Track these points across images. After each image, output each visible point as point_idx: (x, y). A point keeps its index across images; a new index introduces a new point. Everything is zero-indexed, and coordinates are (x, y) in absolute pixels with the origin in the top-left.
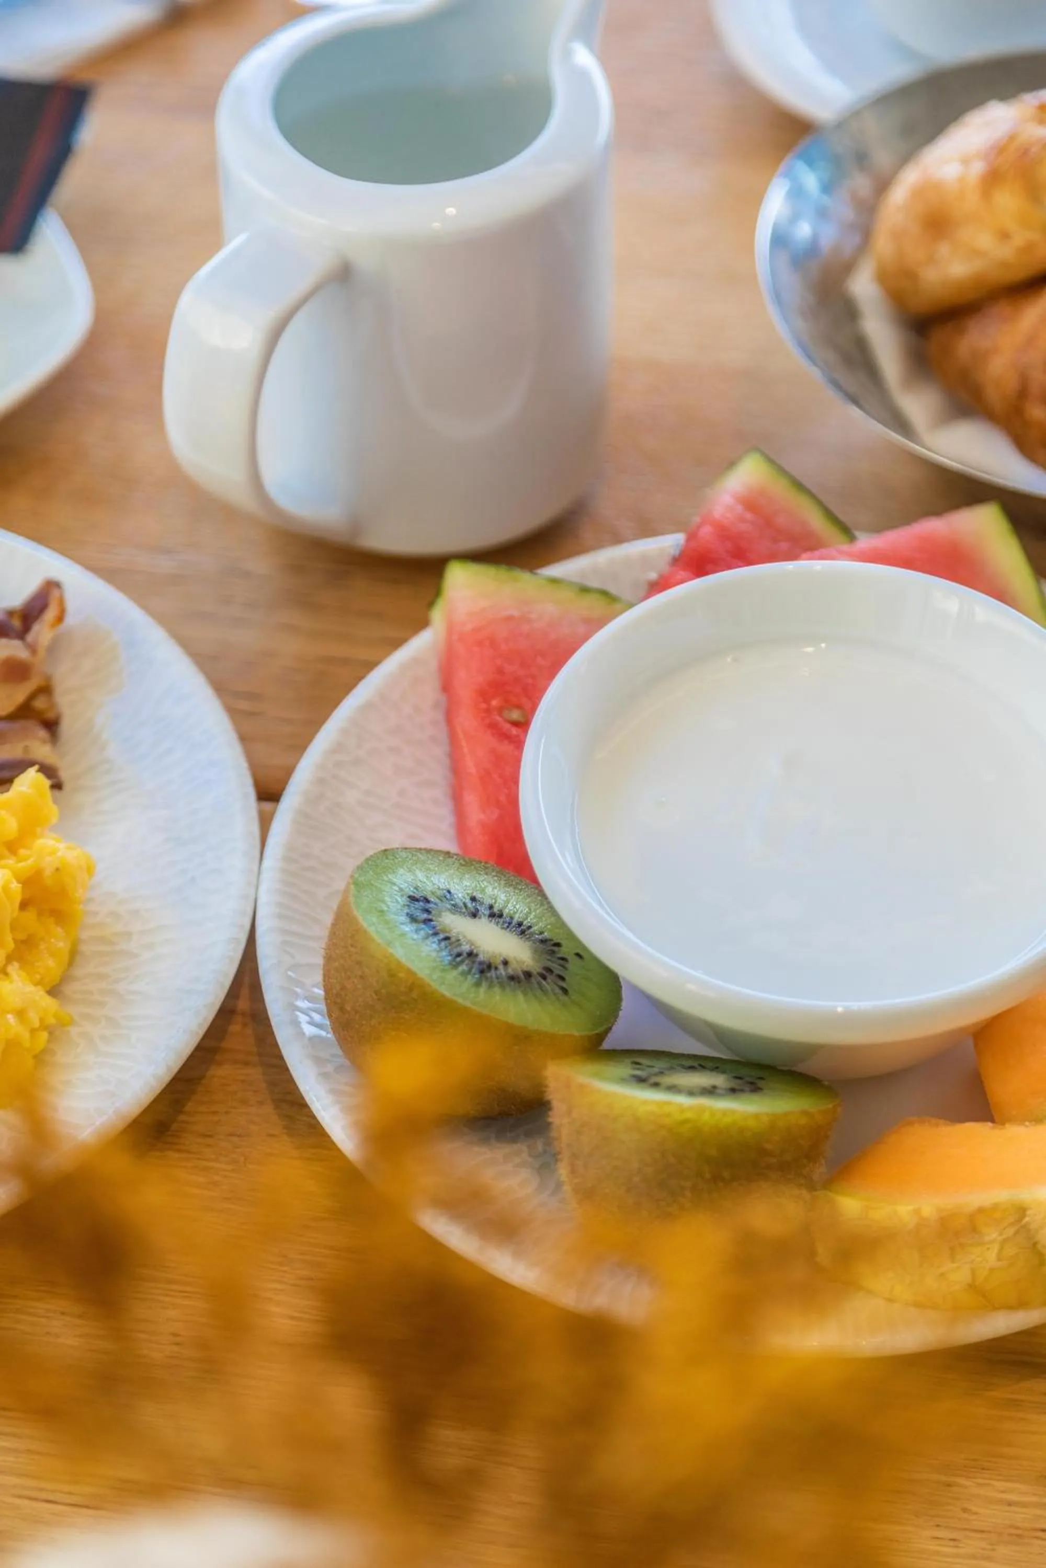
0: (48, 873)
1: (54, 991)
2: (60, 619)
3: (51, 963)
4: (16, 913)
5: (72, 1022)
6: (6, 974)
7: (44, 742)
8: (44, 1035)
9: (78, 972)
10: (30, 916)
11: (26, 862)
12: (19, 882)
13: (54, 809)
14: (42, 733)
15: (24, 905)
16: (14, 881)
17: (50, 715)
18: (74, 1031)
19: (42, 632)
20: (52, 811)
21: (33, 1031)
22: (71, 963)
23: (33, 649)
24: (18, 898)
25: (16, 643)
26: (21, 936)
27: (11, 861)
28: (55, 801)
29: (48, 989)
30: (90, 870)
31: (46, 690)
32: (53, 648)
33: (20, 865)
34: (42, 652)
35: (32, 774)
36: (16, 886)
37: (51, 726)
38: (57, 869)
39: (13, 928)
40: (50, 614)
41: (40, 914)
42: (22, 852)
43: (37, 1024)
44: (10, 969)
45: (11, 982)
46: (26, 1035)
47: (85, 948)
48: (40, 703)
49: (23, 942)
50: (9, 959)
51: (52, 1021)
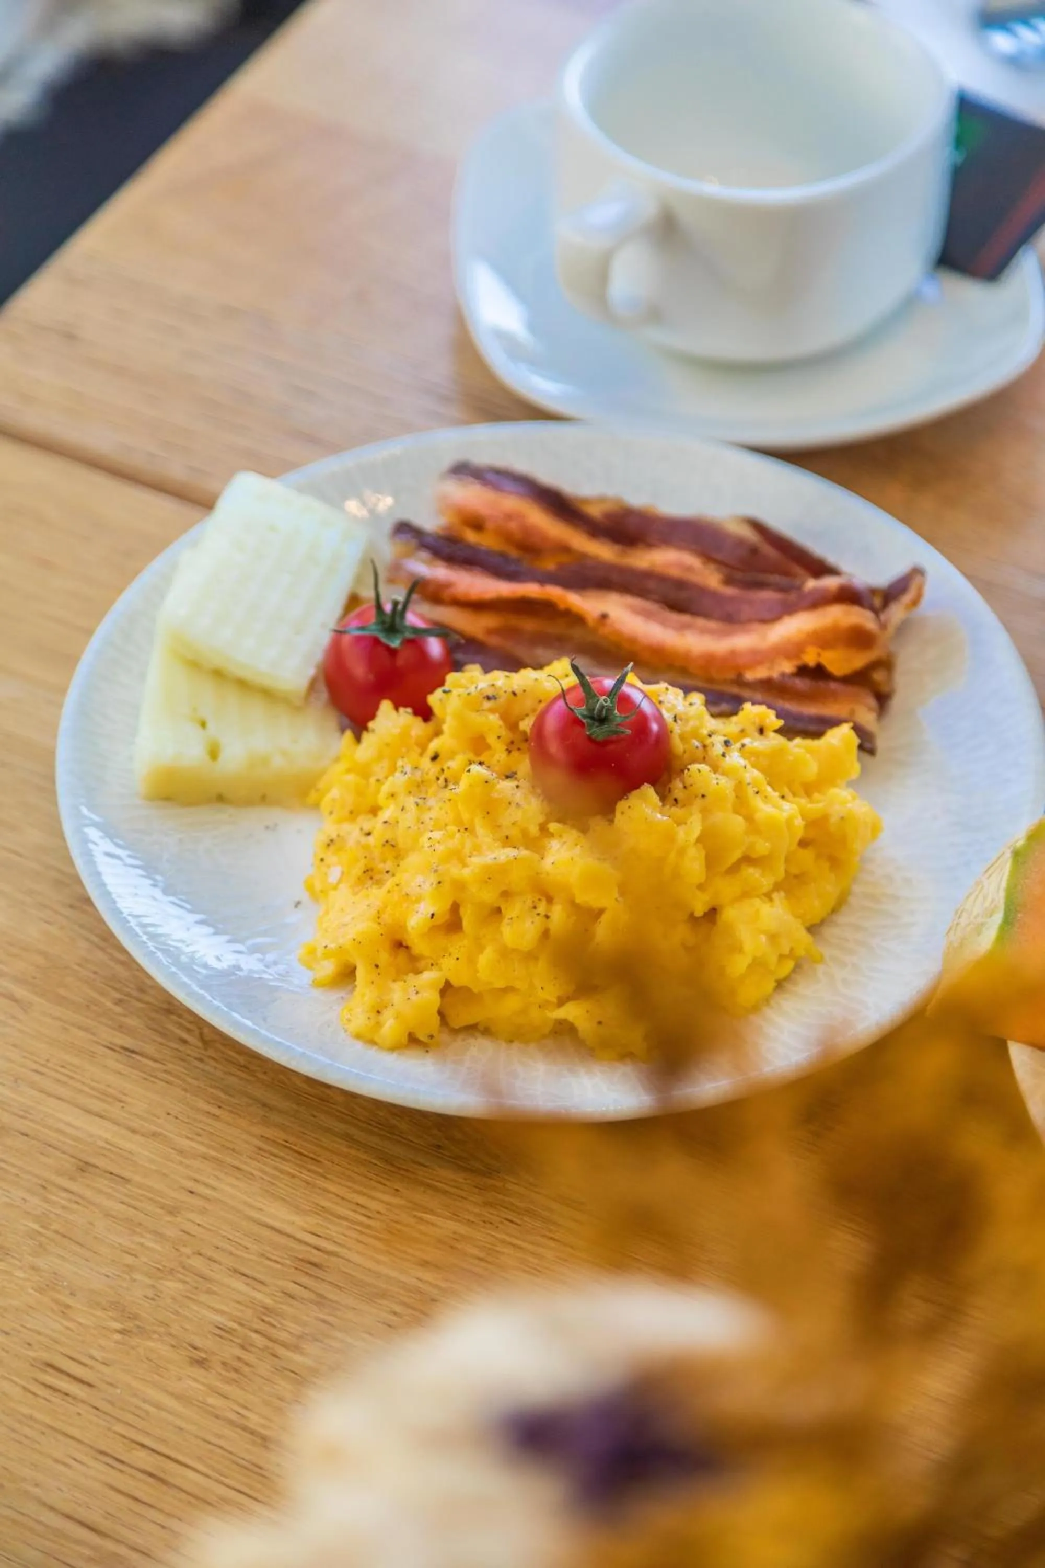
0: (834, 820)
1: (813, 929)
2: (915, 602)
3: (817, 903)
4: (794, 846)
5: (821, 960)
6: (771, 900)
7: (870, 709)
8: (790, 965)
9: (841, 919)
10: (807, 856)
11: (816, 806)
12: (803, 819)
13: (857, 767)
14: (872, 702)
15: (803, 844)
16: (800, 818)
17: (884, 689)
18: (820, 968)
19: (896, 613)
20: (855, 769)
21: (782, 957)
22: (834, 911)
23: (883, 626)
24: (799, 833)
25: (869, 614)
26: (795, 870)
27: (803, 801)
28: (859, 759)
29: (808, 924)
30: (875, 829)
31: (886, 664)
32: (903, 628)
33: (809, 806)
34: (891, 630)
35: (845, 730)
36: (799, 822)
37: (882, 699)
38: (842, 818)
39: (787, 860)
40: (907, 598)
41: (818, 856)
42: (816, 796)
43: (786, 951)
44: (775, 896)
45: (772, 906)
46: (773, 959)
47: (851, 899)
48: (878, 676)
49: (796, 877)
50: (777, 887)
51: (801, 952)
